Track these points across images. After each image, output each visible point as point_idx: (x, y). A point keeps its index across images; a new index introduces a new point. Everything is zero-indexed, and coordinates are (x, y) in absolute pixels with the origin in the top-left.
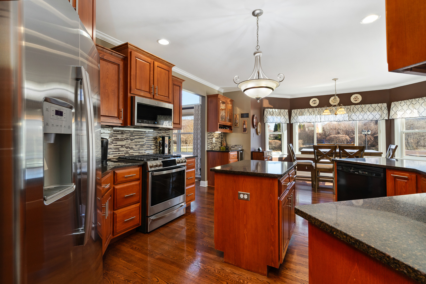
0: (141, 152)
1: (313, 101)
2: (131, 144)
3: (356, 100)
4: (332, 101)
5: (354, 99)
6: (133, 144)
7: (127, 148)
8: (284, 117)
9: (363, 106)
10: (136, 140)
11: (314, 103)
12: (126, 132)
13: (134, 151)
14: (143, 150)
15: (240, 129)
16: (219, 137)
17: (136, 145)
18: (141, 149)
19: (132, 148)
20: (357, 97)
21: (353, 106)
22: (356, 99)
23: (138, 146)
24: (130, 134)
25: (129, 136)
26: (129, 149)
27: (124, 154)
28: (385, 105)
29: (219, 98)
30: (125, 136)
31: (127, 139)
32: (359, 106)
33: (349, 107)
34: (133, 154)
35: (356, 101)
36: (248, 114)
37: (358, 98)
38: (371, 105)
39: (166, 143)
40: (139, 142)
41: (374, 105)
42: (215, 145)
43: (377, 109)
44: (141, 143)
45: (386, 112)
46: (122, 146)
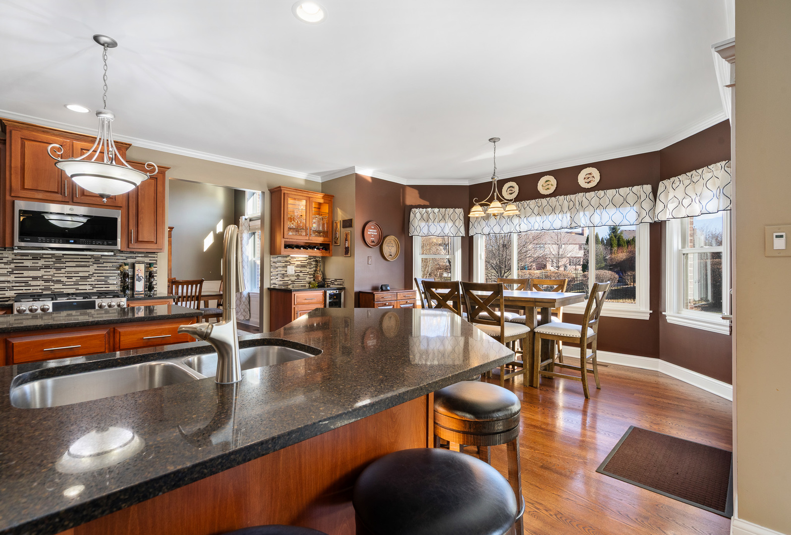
0: (80, 287)
1: (509, 187)
2: (56, 275)
3: (590, 182)
4: (543, 186)
5: (585, 178)
6: (62, 275)
7: (46, 281)
8: (454, 223)
9: (601, 193)
10: (68, 269)
11: (511, 192)
12: (44, 256)
13: (64, 287)
14: (87, 285)
15: (341, 250)
16: (306, 264)
17: (69, 277)
18: (80, 283)
19: (59, 282)
20: (590, 174)
21: (581, 194)
22: (588, 178)
23: (74, 279)
24: (54, 260)
25: (52, 263)
26: (52, 284)
27: (40, 291)
28: (648, 188)
29: (284, 193)
30: (41, 263)
31: (47, 267)
32: (592, 194)
33: (573, 197)
34: (62, 290)
35: (588, 183)
36: (351, 220)
37: (593, 177)
38: (617, 190)
39: (138, 275)
40: (77, 272)
41: (624, 191)
42: (293, 278)
43: (631, 198)
44: (81, 274)
45: (647, 205)
46: (35, 278)
